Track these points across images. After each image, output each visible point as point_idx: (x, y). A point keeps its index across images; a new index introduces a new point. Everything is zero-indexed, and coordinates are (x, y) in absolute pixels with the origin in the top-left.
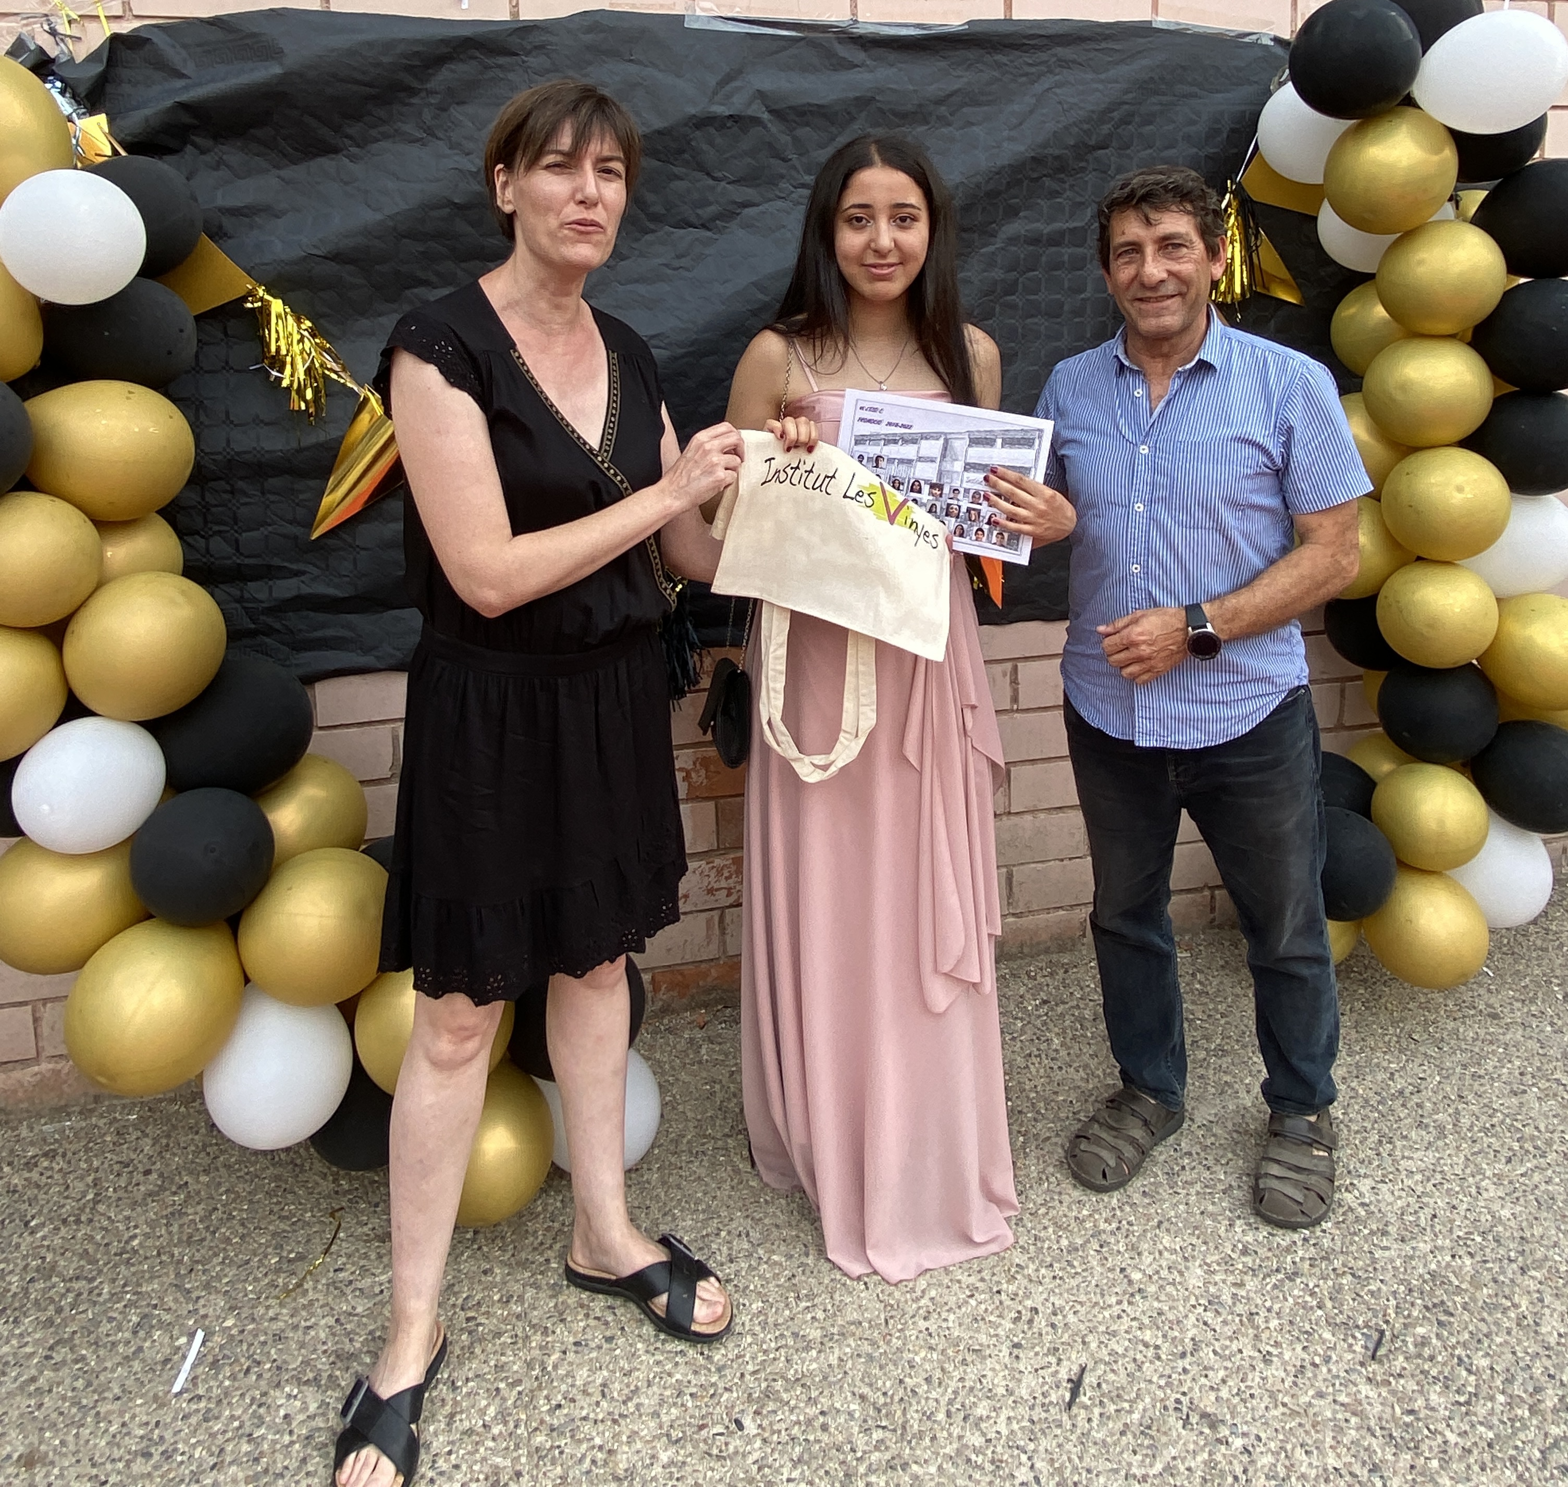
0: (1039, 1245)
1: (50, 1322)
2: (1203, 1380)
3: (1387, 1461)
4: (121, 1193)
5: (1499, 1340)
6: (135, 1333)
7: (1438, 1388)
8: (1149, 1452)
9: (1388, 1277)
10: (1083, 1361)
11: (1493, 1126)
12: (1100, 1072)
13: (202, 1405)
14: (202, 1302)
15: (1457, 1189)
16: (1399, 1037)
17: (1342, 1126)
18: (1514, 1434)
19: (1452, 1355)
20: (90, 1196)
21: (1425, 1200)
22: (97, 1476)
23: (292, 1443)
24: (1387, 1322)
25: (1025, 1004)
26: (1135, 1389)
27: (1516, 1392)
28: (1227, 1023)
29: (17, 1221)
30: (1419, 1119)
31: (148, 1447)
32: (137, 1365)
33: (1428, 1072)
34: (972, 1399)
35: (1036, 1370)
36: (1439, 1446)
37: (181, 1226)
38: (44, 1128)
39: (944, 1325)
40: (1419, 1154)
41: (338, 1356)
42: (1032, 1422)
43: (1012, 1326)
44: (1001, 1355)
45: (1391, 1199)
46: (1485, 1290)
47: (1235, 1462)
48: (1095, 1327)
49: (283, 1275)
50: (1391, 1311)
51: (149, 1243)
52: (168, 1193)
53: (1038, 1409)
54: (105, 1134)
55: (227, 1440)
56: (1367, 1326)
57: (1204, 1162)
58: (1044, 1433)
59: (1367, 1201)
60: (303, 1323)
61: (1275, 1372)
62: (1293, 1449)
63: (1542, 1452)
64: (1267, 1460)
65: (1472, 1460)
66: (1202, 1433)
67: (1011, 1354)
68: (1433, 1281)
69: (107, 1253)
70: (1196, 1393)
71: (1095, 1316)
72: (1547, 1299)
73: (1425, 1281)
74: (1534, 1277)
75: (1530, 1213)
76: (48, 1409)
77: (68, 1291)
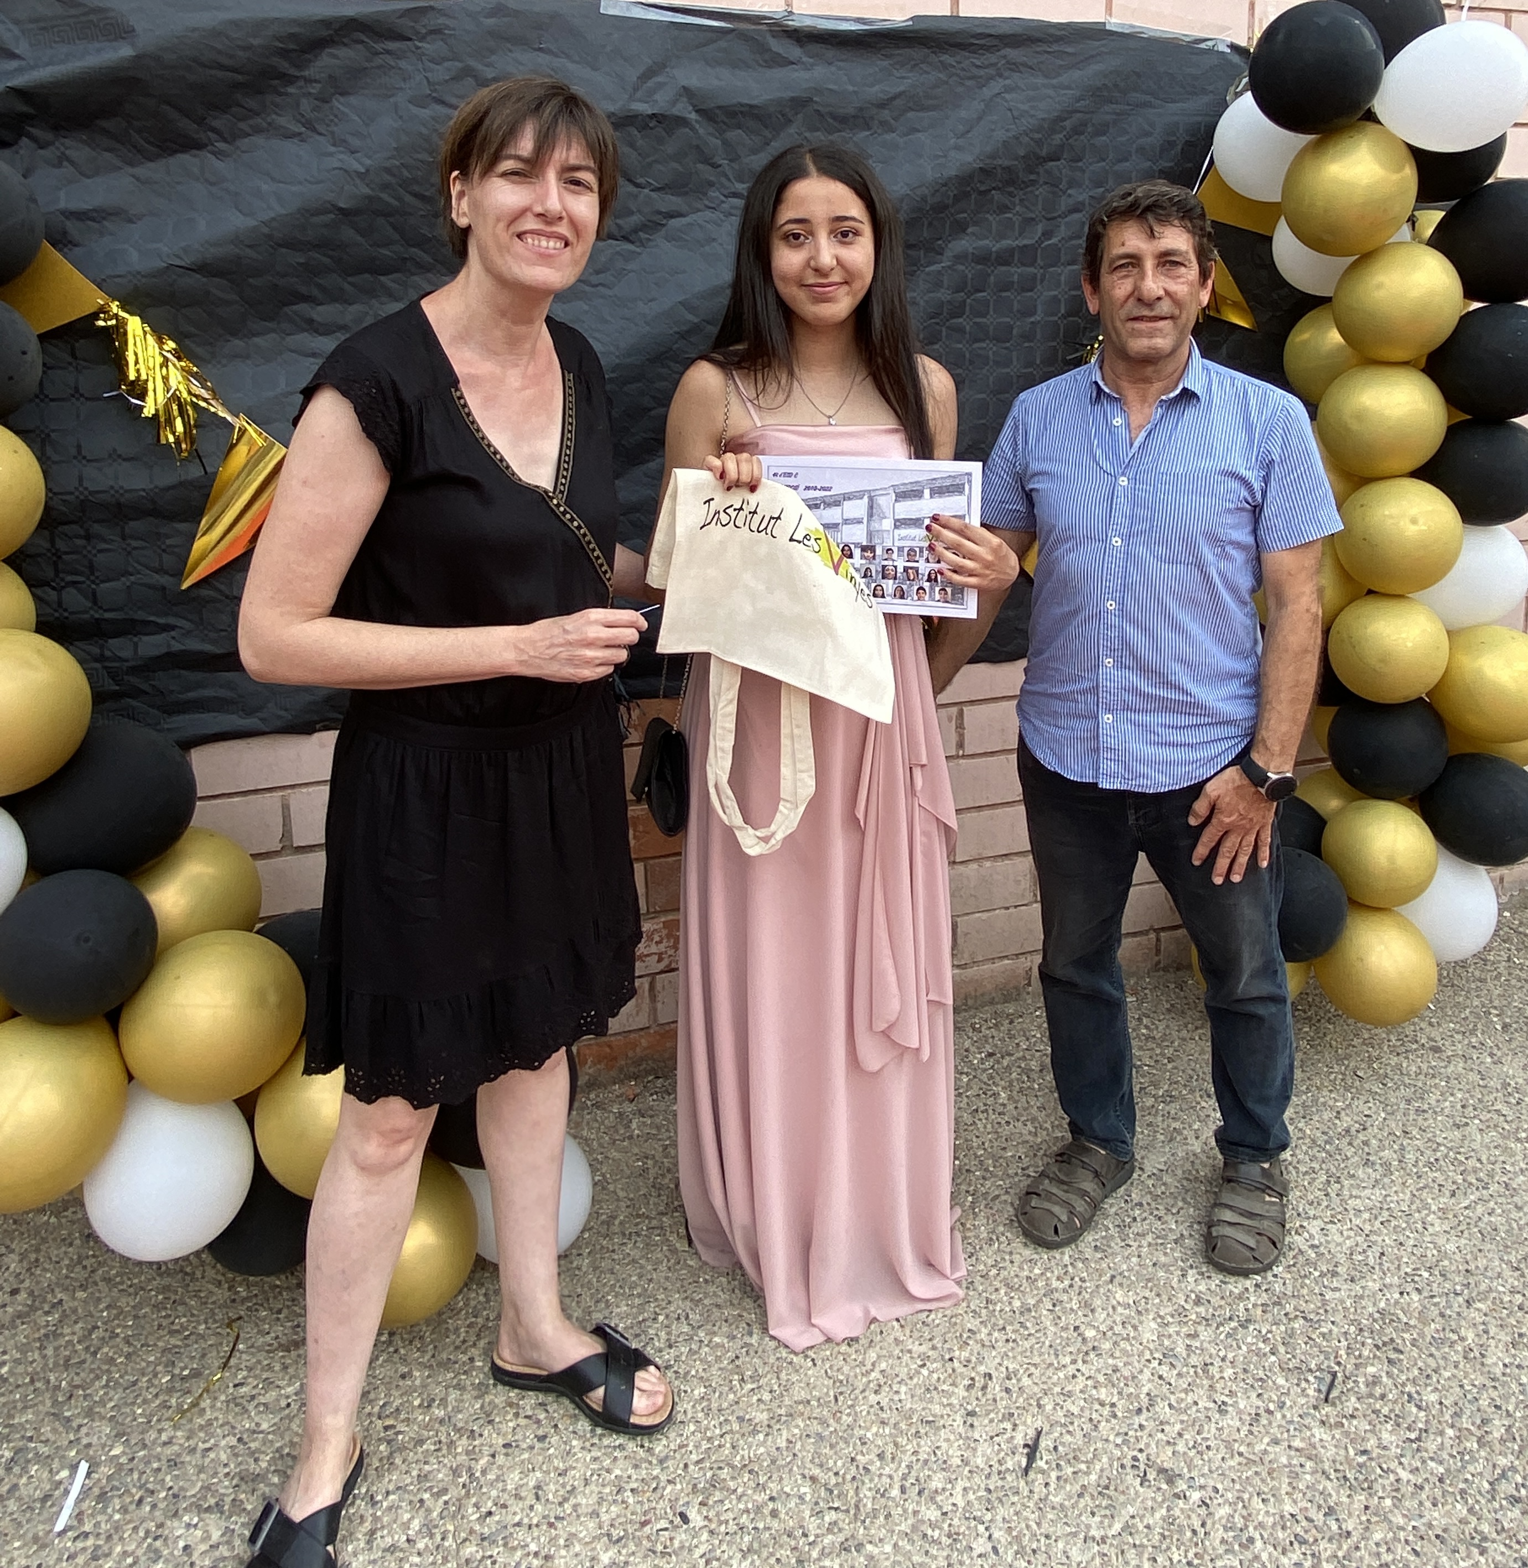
0: (991, 1308)
2: (1160, 1435)
3: (1342, 1503)
5: (1447, 1374)
7: (1389, 1427)
8: (1108, 1512)
9: (1338, 1318)
10: (1038, 1424)
11: (1437, 1159)
12: (1048, 1125)
15: (1404, 1225)
16: (1344, 1074)
17: (1291, 1168)
18: (1464, 1467)
19: (1403, 1392)
21: (1374, 1238)
24: (1339, 1364)
25: (971, 1058)
26: (1092, 1450)
27: (1465, 1426)
28: (1175, 1068)
30: (1365, 1156)
33: (1374, 1109)
34: (928, 1472)
35: (992, 1438)
36: (1392, 1484)
39: (896, 1398)
40: (1367, 1193)
41: (241, 1478)
42: (989, 1491)
43: (966, 1394)
44: (955, 1424)
45: (1341, 1240)
46: (1433, 1326)
47: (1193, 1516)
48: (1050, 1389)
50: (1342, 1352)
53: (995, 1477)
56: (1319, 1369)
57: (1155, 1213)
58: (1001, 1501)
59: (1316, 1242)
60: (202, 1445)
61: (1231, 1421)
62: (1249, 1500)
63: (1491, 1484)
64: (1224, 1511)
65: (1424, 1496)
66: (1159, 1489)
67: (965, 1422)
68: (1383, 1319)
70: (1153, 1449)
71: (1050, 1378)
72: (1493, 1331)
73: (1375, 1320)
74: (1478, 1310)
75: (1475, 1245)
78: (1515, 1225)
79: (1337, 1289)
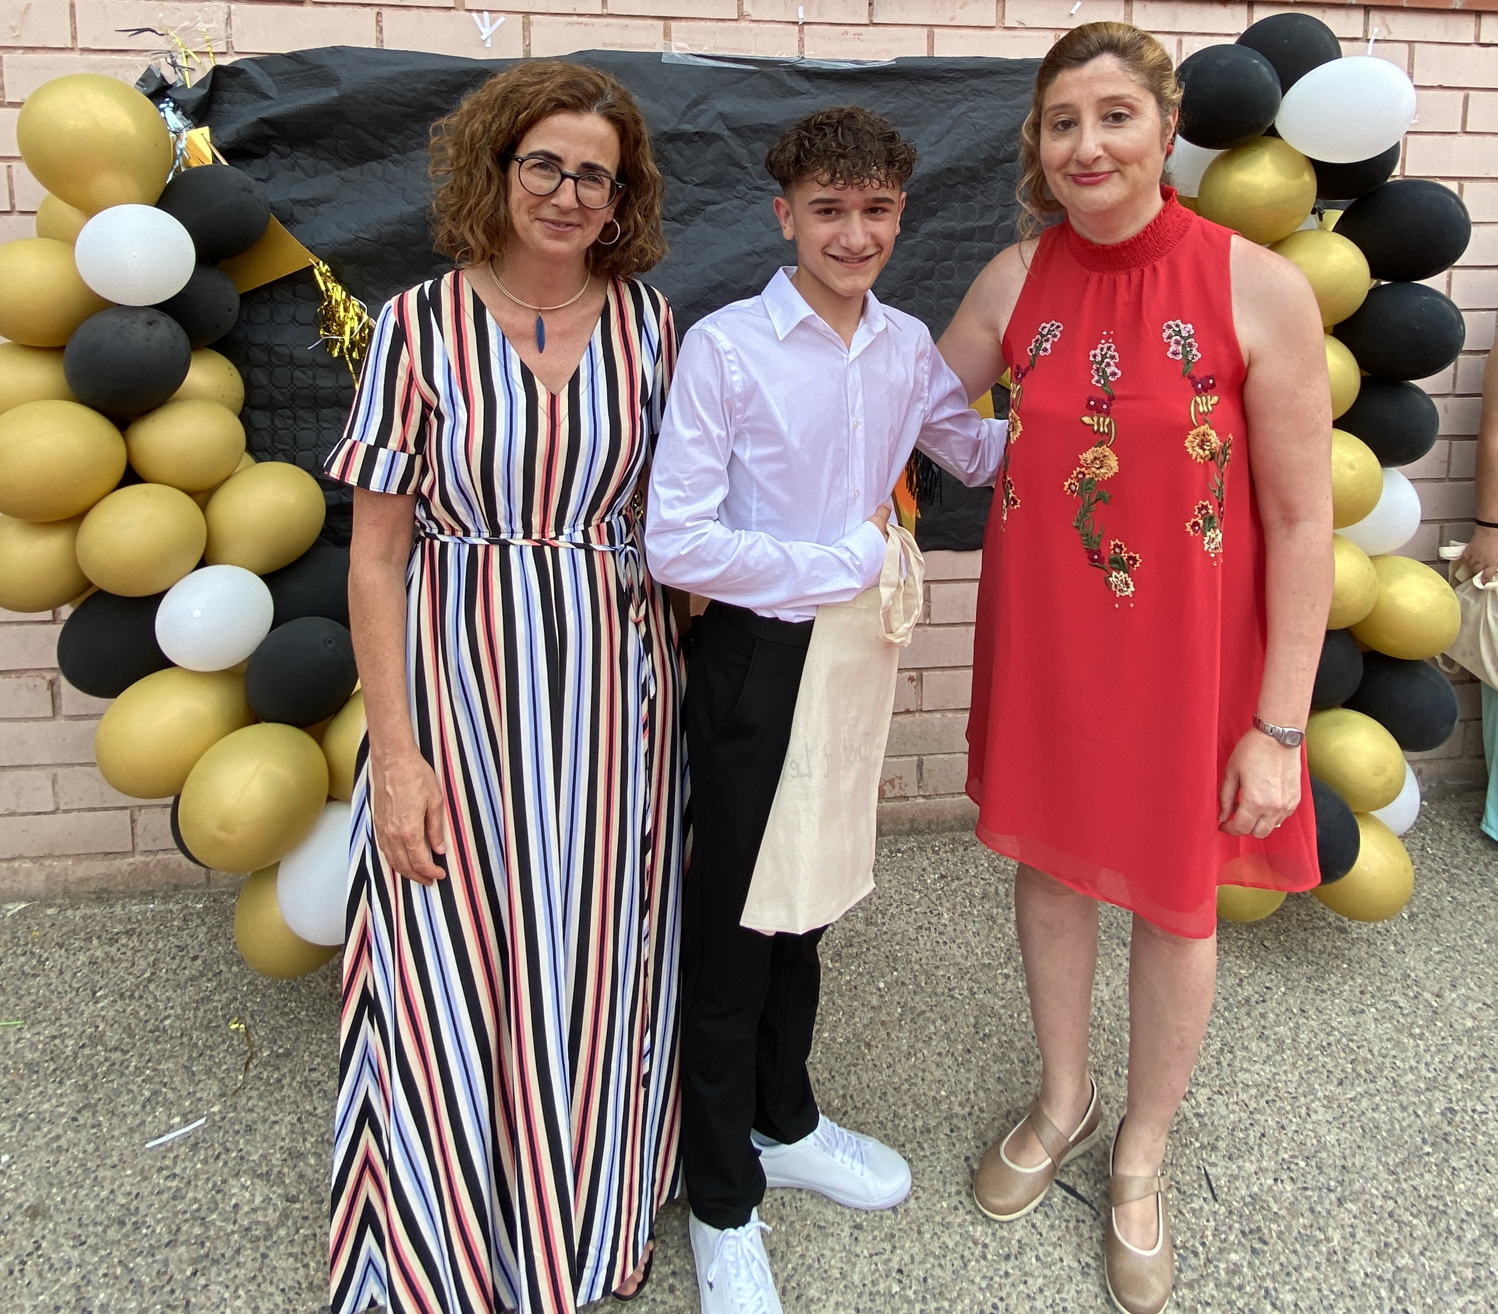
1: (85, 1086)
2: (1022, 1287)
4: (171, 976)
5: (1307, 1275)
6: (144, 1107)
11: (1329, 1044)
13: (174, 1184)
14: (201, 1085)
15: (1289, 1108)
16: (1251, 942)
19: (1260, 1287)
20: (147, 975)
21: (1257, 1116)
22: (80, 1236)
23: (233, 1232)
24: (1203, 1244)
26: (957, 1288)
29: (89, 991)
30: (1260, 1029)
31: (124, 1215)
32: (137, 1137)
33: (1275, 982)
34: (808, 1279)
35: (871, 1256)
37: (205, 1011)
38: (134, 908)
40: (1257, 1067)
41: (290, 1154)
44: (843, 1234)
45: (1225, 1113)
46: (1301, 1220)
48: (932, 1217)
49: (270, 1069)
50: (1209, 1233)
51: (178, 1024)
52: (204, 979)
54: (174, 919)
55: (186, 1221)
59: (1202, 1112)
60: (272, 1118)
67: (851, 1234)
68: (1253, 1205)
69: (144, 1030)
70: (1013, 1301)
71: (934, 1205)
72: (1360, 1234)
73: (1245, 1204)
74: (1349, 1211)
75: (1355, 1141)
76: (62, 1166)
77: (106, 1060)
78: (1397, 1126)
79: (1213, 1165)
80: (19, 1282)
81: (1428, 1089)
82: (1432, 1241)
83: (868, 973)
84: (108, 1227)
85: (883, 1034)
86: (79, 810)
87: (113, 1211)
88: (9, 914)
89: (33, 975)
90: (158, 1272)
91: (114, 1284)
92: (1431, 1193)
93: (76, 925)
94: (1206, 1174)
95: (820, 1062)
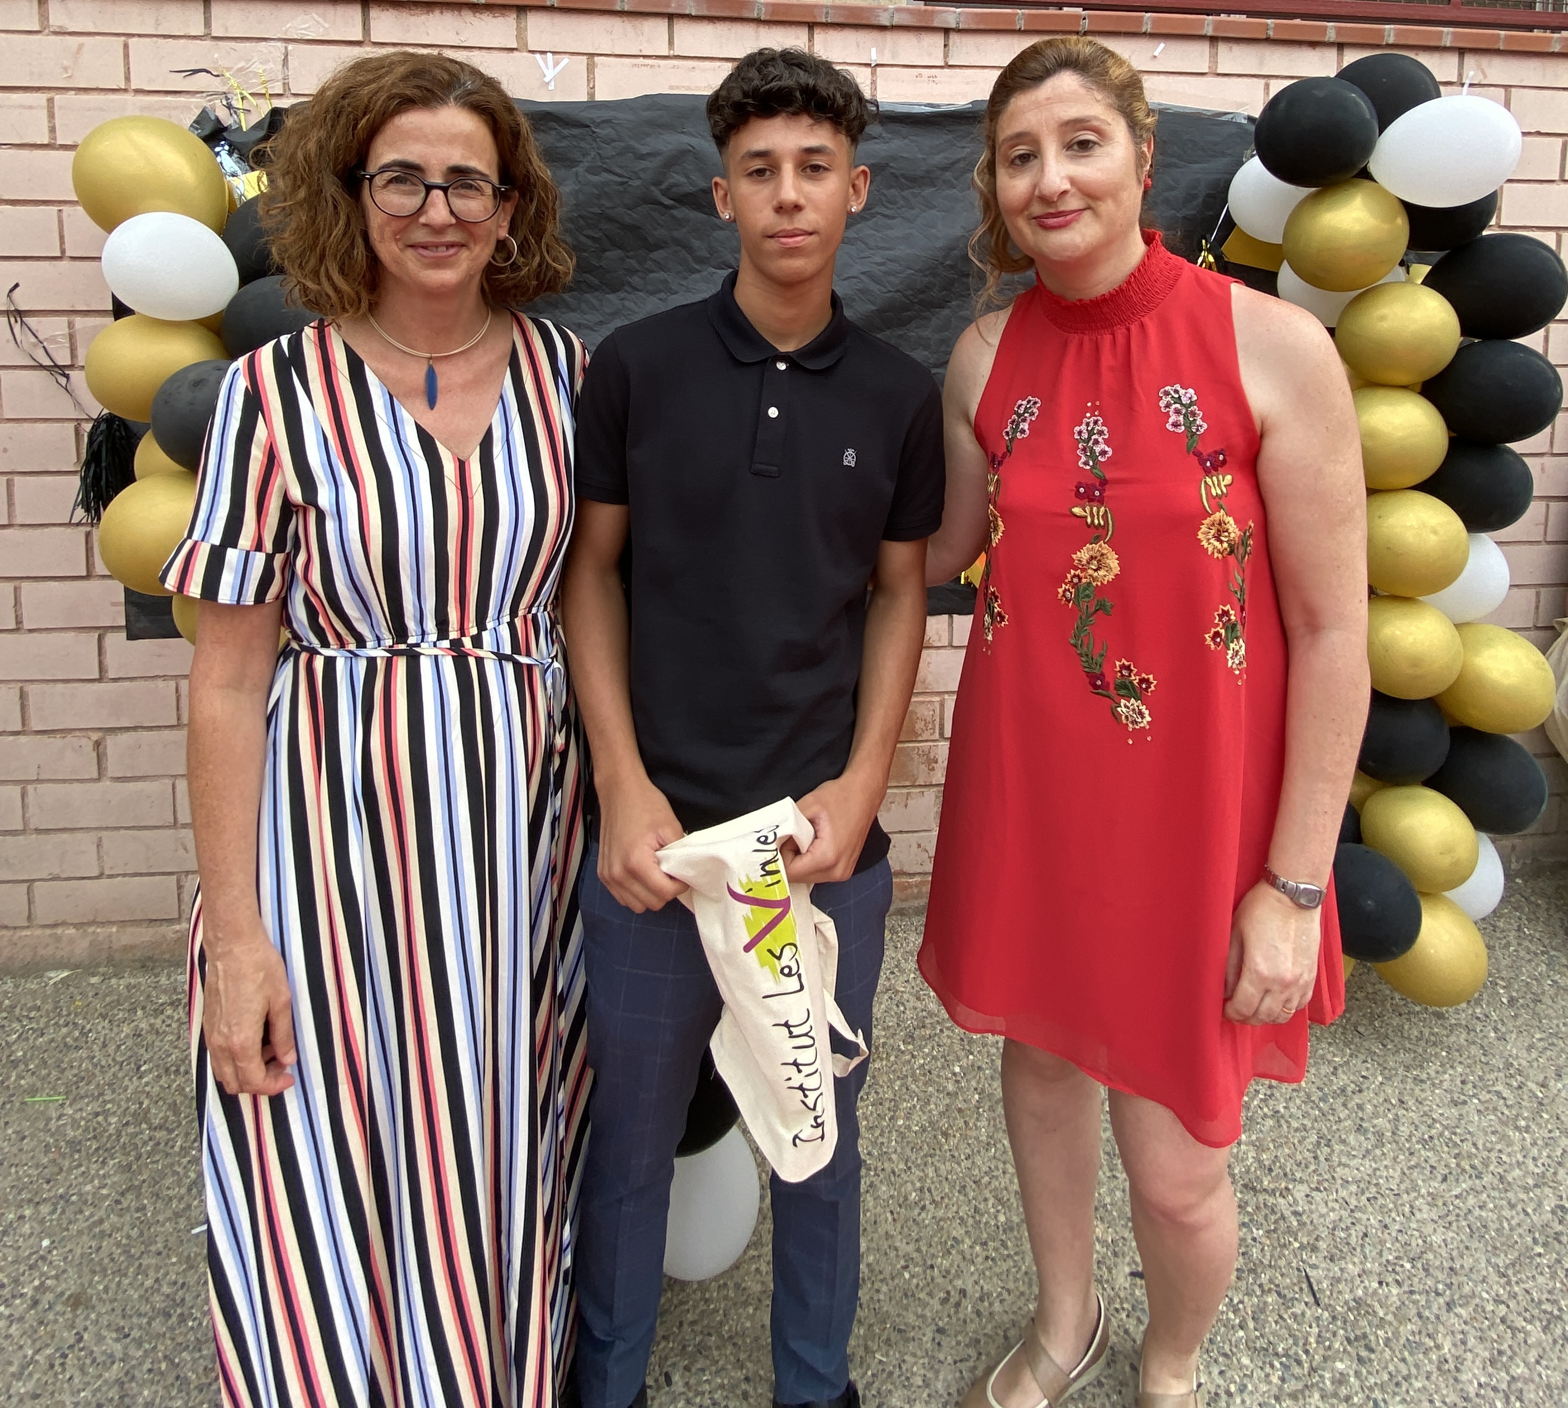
0: (978, 1219)
1: (129, 1166)
5: (1418, 1385)
6: (189, 1189)
11: (1431, 1138)
15: (1391, 1206)
16: (1344, 1028)
17: (1282, 1122)
19: (1368, 1397)
21: (1358, 1215)
22: (123, 1328)
24: (1307, 1352)
29: (133, 1065)
30: (1359, 1122)
31: (170, 1306)
32: (182, 1223)
33: (1371, 1072)
38: (179, 977)
39: (876, 1298)
40: (1356, 1163)
43: (940, 1307)
44: (925, 1339)
45: (1324, 1210)
46: (1409, 1326)
50: (1312, 1340)
56: (1287, 1355)
59: (1300, 1210)
67: (934, 1339)
68: (1358, 1310)
72: (1472, 1342)
73: (1349, 1309)
74: (1459, 1316)
75: (1462, 1241)
76: (104, 1253)
77: (150, 1139)
78: (1506, 1225)
79: (1314, 1267)
80: (61, 1377)
81: (1536, 1186)
82: (1548, 1349)
83: (943, 1056)
84: (151, 1319)
85: (961, 1123)
86: (124, 875)
87: (158, 1301)
88: (52, 982)
89: (76, 1047)
90: (205, 1369)
91: (159, 1382)
92: (1545, 1296)
93: (120, 995)
94: (1307, 1277)
95: (895, 1151)
